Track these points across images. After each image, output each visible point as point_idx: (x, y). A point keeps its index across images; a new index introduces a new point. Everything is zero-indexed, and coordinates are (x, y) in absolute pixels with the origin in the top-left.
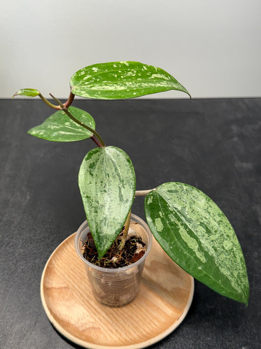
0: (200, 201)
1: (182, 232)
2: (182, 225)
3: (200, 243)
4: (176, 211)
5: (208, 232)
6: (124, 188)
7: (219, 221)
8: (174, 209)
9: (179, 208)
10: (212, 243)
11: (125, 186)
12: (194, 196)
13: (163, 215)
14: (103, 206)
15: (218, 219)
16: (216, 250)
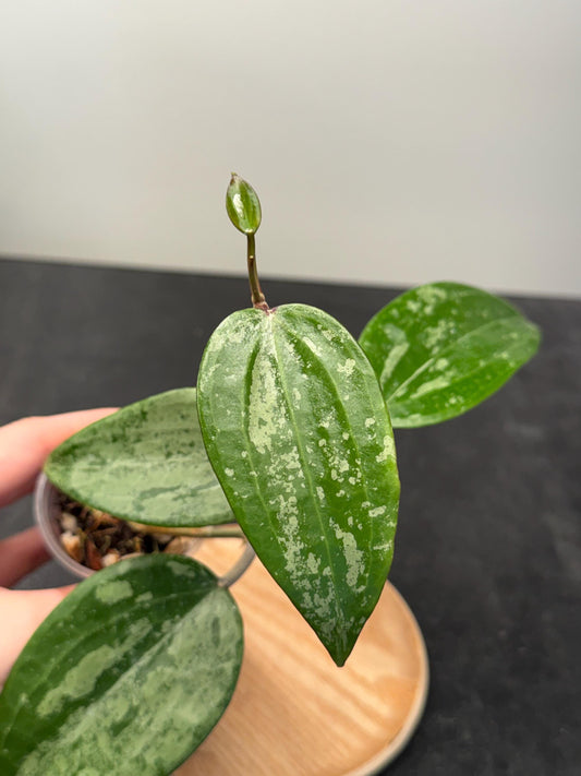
0: (194, 710)
1: (106, 654)
2: (126, 655)
3: (84, 702)
4: (164, 640)
5: (117, 729)
6: (175, 499)
7: (144, 761)
8: (168, 636)
9: (172, 650)
10: (91, 736)
11: (180, 501)
12: (206, 691)
13: (142, 603)
14: (131, 453)
15: (150, 759)
16: (75, 746)
